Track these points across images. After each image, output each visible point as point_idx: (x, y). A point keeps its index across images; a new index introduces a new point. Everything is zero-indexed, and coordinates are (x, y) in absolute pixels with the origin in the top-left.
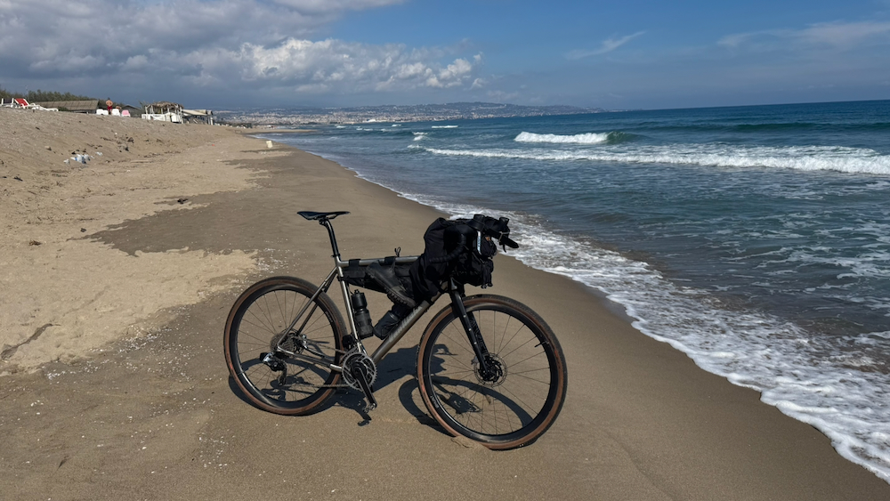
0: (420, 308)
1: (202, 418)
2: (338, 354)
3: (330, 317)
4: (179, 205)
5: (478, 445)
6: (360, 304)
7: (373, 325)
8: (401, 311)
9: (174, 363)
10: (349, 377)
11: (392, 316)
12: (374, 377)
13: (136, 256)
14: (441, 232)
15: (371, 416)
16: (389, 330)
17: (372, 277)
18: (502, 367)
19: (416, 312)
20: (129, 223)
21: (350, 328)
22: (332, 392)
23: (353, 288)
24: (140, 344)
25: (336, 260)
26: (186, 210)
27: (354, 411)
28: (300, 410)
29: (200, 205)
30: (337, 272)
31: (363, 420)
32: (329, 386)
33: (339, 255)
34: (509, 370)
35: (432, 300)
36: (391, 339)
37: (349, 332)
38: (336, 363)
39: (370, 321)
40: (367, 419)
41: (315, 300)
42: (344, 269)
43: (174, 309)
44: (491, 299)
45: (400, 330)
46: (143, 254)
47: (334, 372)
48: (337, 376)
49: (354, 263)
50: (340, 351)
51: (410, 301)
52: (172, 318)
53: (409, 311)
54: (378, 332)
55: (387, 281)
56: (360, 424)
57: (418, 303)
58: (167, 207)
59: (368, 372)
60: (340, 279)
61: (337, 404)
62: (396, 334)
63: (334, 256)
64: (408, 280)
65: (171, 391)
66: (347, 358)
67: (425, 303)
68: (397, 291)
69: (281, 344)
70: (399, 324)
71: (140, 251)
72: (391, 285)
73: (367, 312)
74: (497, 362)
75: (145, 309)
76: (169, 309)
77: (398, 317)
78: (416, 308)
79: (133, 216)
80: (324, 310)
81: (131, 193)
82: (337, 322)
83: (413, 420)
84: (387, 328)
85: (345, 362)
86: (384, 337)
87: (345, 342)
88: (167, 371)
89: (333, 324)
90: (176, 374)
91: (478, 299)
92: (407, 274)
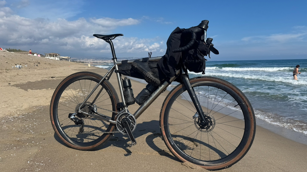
0: (163, 86)
1: (34, 151)
2: (114, 114)
3: (110, 93)
4: (52, 79)
5: (199, 167)
6: (128, 84)
7: (135, 97)
8: (152, 87)
9: (28, 127)
10: (120, 127)
11: (147, 91)
12: (135, 126)
13: (28, 91)
14: (179, 35)
15: (132, 151)
16: (144, 99)
17: (136, 67)
18: (212, 120)
19: (161, 88)
20: (30, 82)
21: (121, 99)
22: (109, 136)
23: (123, 77)
24: (14, 119)
25: (114, 61)
26: (54, 80)
27: (122, 149)
28: (91, 147)
29: (59, 79)
30: (114, 68)
31: (126, 153)
32: (108, 132)
33: (116, 58)
34: (216, 121)
35: (170, 81)
36: (145, 105)
37: (121, 101)
38: (113, 119)
39: (132, 95)
40: (129, 153)
41: (102, 84)
42: (119, 66)
43: (36, 107)
44: (206, 79)
45: (151, 99)
46: (31, 90)
47: (111, 124)
48: (113, 127)
49: (125, 62)
50: (115, 112)
51: (158, 81)
52: (34, 110)
53: (157, 88)
54: (137, 100)
55: (144, 69)
56: (125, 155)
57: (162, 83)
58: (46, 79)
59: (131, 124)
60: (116, 72)
61: (112, 145)
62: (148, 101)
63: (113, 59)
64: (156, 70)
65: (21, 138)
66: (119, 116)
67: (166, 83)
68: (150, 74)
69: (81, 108)
70: (150, 96)
71: (30, 89)
72: (147, 71)
73: (131, 90)
74: (209, 117)
75: (23, 107)
76: (34, 106)
77: (150, 91)
78: (161, 86)
79: (31, 81)
80: (107, 89)
81: (34, 76)
82: (114, 96)
83: (156, 153)
84: (143, 98)
85: (118, 118)
86: (141, 104)
87: (118, 107)
88: (23, 130)
89: (111, 98)
90: (27, 131)
91: (199, 79)
92: (156, 66)
